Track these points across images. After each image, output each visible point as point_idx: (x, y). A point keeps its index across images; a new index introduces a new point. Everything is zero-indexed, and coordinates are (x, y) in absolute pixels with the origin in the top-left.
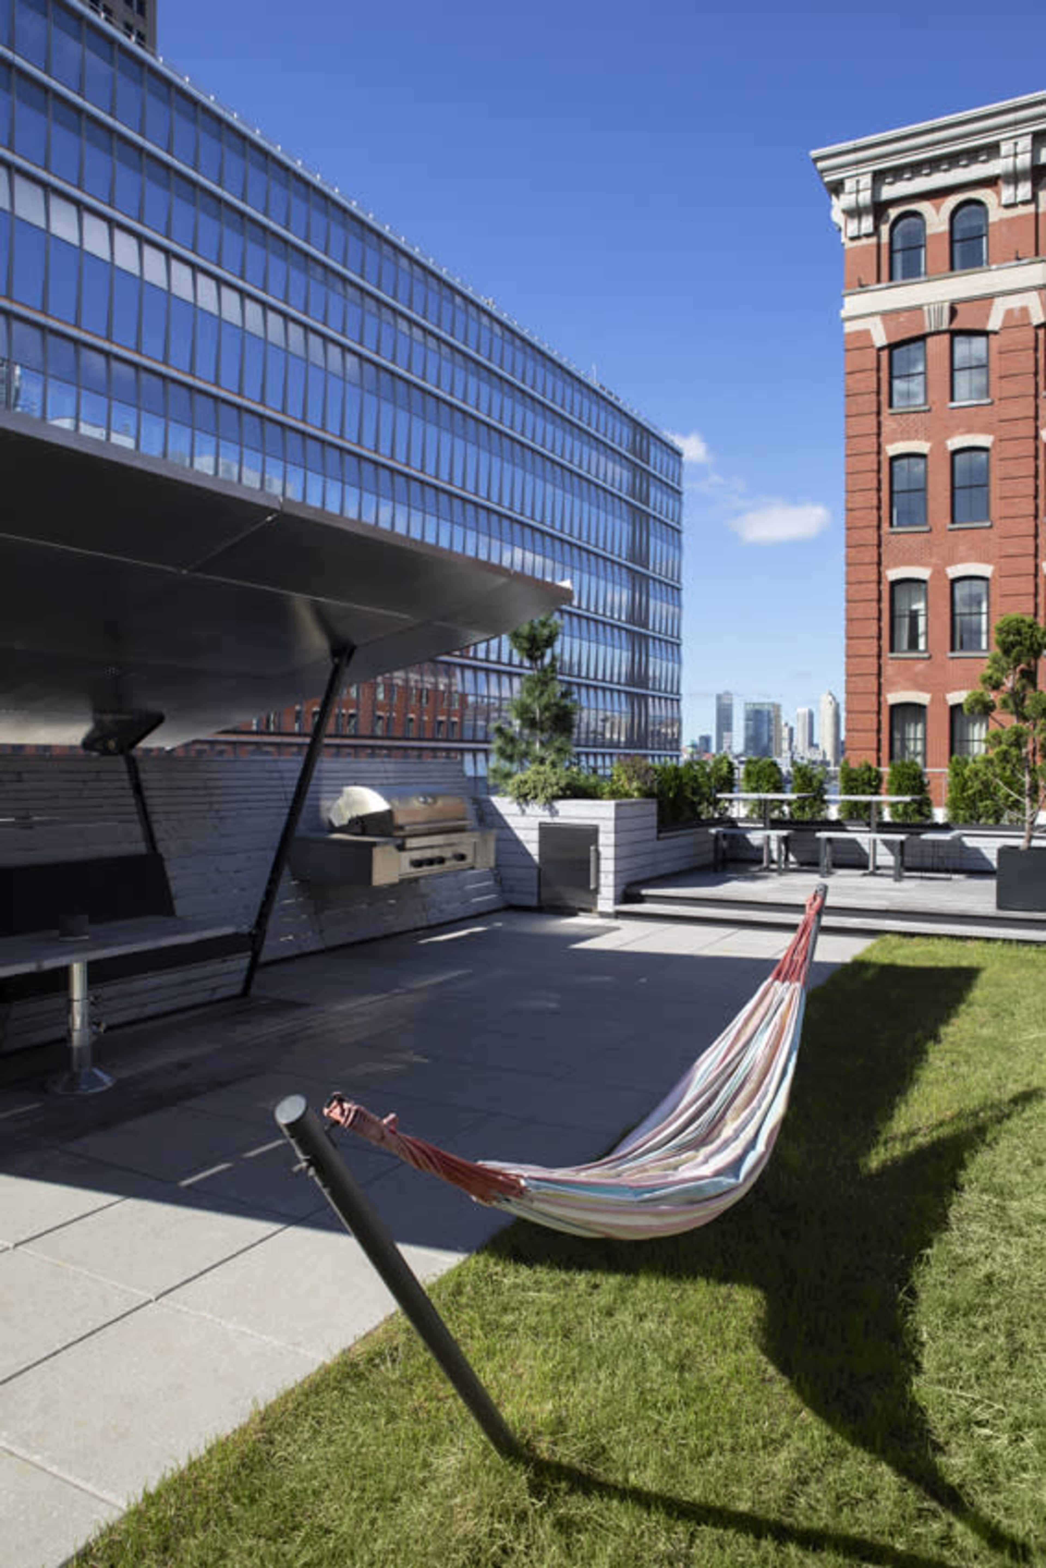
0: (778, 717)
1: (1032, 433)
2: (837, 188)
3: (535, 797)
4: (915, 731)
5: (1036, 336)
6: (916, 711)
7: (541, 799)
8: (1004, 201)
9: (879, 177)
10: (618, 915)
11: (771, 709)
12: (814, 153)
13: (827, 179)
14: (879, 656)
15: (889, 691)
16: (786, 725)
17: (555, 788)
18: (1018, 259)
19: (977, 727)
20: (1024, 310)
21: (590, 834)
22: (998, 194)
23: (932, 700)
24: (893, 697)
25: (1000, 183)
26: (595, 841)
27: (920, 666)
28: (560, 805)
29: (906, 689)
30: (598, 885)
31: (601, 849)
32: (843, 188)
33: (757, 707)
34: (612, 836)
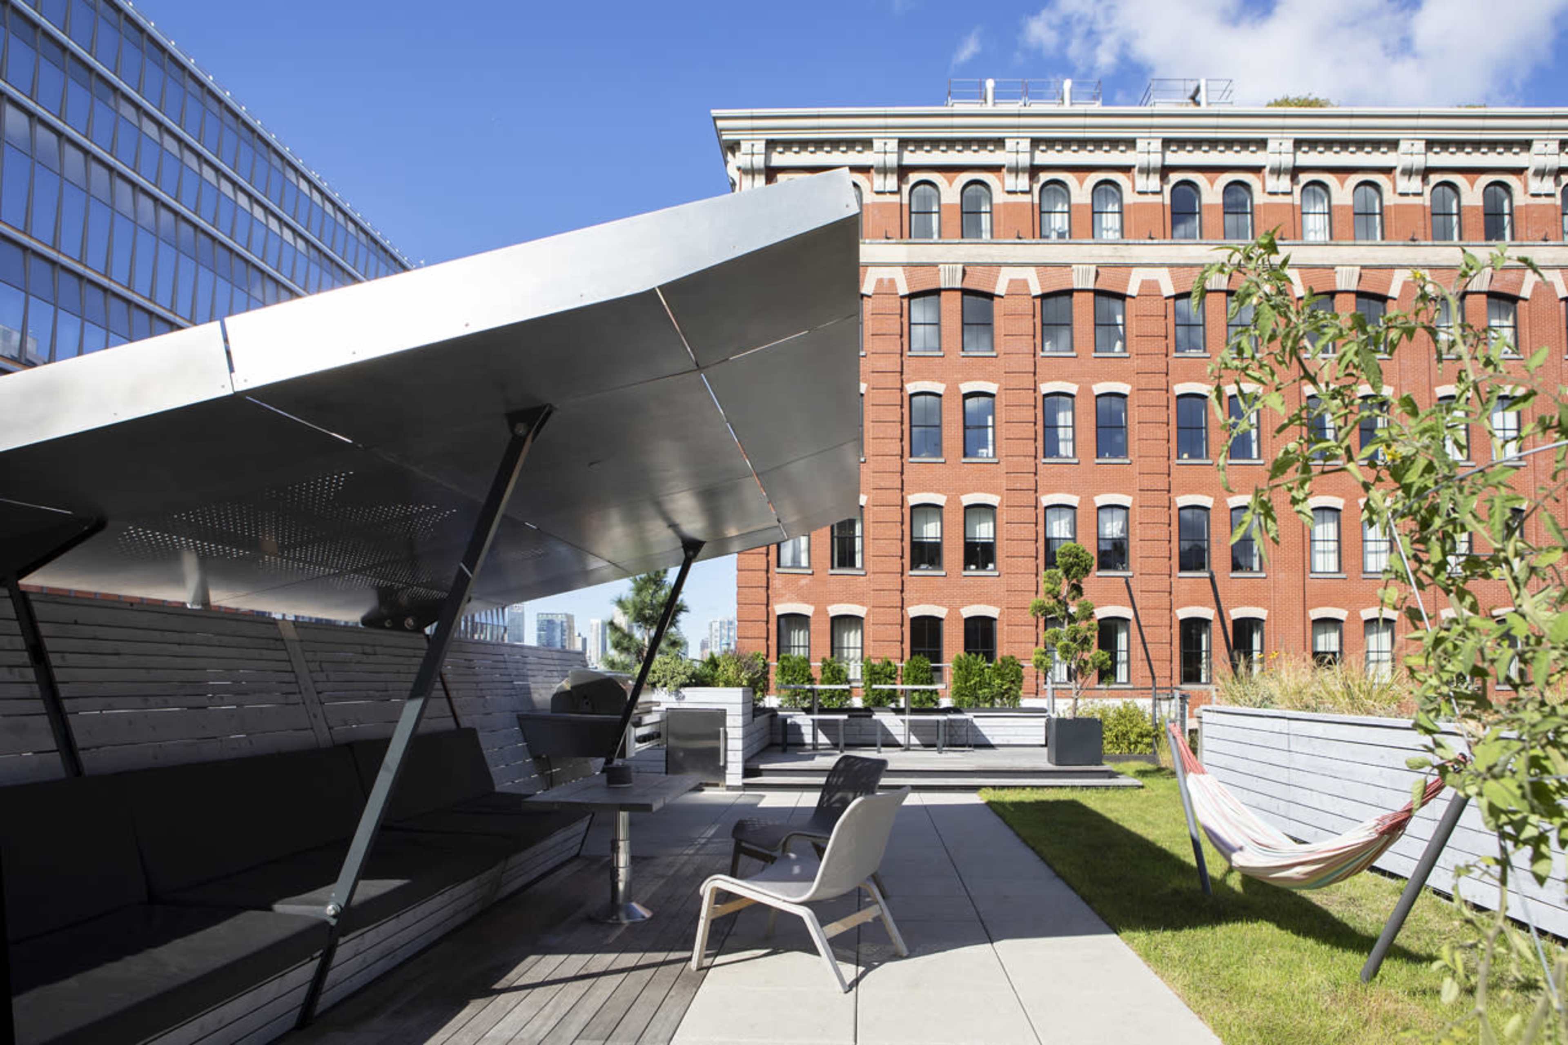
0: (571, 628)
1: (899, 386)
2: (733, 147)
3: (665, 685)
4: (798, 637)
5: (902, 304)
6: (798, 620)
7: (671, 686)
8: (876, 188)
9: (771, 144)
10: (746, 787)
11: (565, 620)
12: (715, 112)
13: (724, 137)
14: (767, 571)
15: (777, 603)
16: (579, 635)
17: (684, 677)
18: (887, 238)
19: (852, 634)
20: (892, 281)
21: (718, 717)
22: (871, 181)
23: (815, 612)
24: (781, 608)
25: (872, 171)
26: (723, 723)
27: (804, 581)
28: (685, 691)
29: (790, 600)
30: (726, 762)
31: (728, 730)
32: (739, 149)
33: (550, 617)
34: (741, 718)
